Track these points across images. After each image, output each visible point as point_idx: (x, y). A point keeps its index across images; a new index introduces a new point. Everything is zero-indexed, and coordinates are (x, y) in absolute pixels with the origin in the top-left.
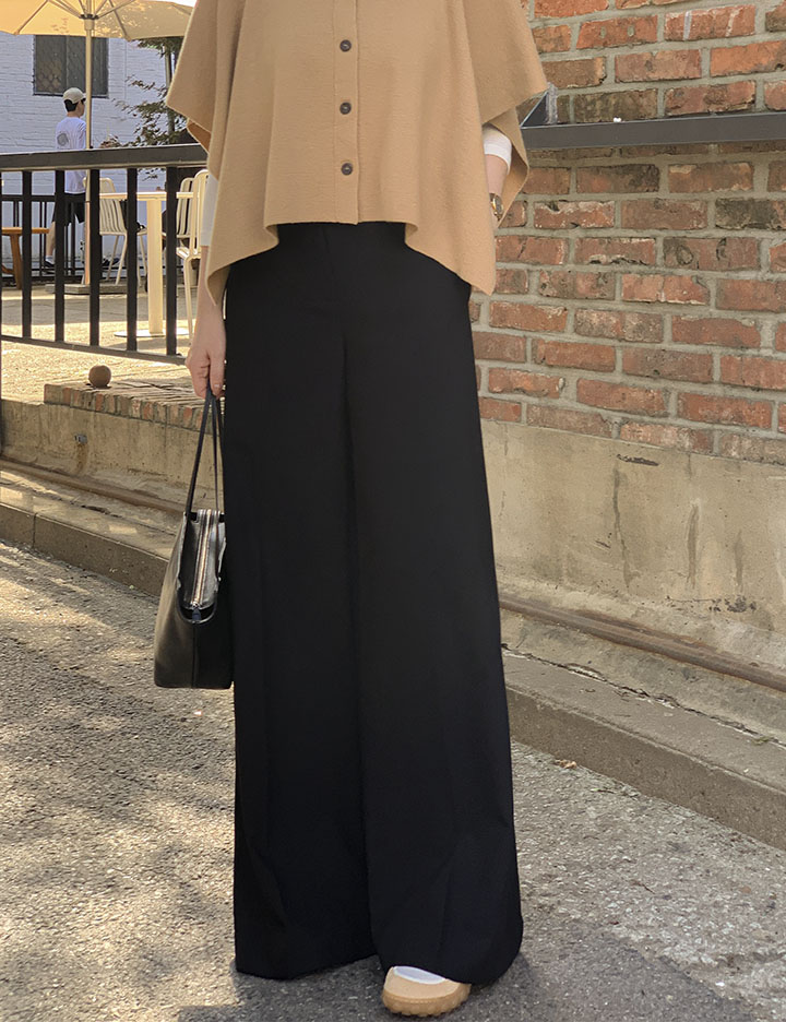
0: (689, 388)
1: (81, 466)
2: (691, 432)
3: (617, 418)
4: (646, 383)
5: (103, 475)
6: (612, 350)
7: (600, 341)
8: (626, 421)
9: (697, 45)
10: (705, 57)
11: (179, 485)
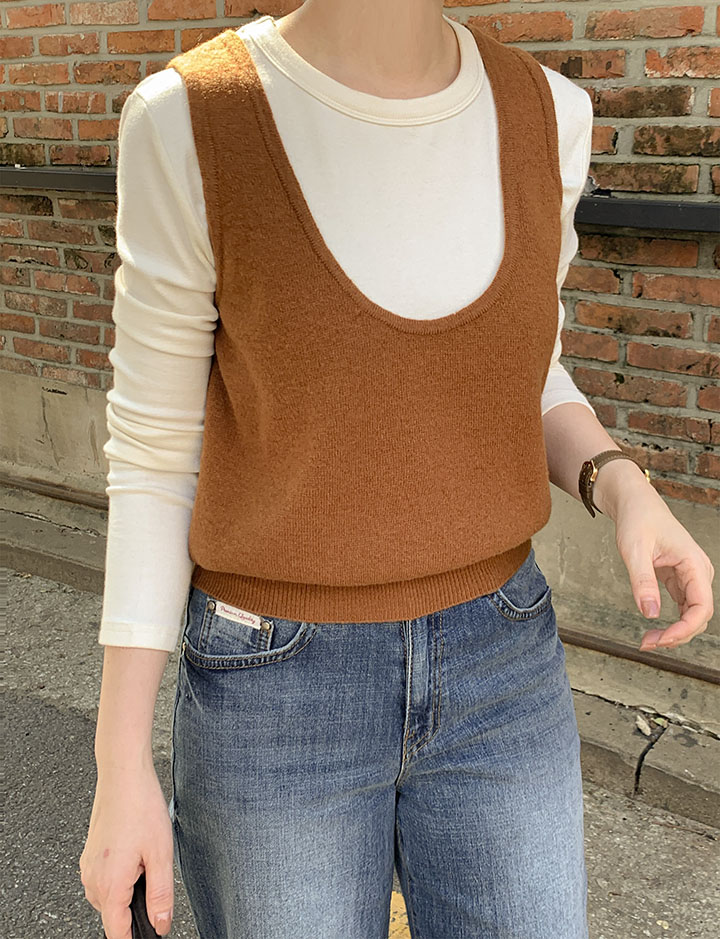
0: (83, 346)
2: (86, 374)
3: (40, 363)
4: (56, 342)
6: (31, 320)
7: (23, 313)
8: (45, 366)
9: (68, 117)
10: (75, 125)
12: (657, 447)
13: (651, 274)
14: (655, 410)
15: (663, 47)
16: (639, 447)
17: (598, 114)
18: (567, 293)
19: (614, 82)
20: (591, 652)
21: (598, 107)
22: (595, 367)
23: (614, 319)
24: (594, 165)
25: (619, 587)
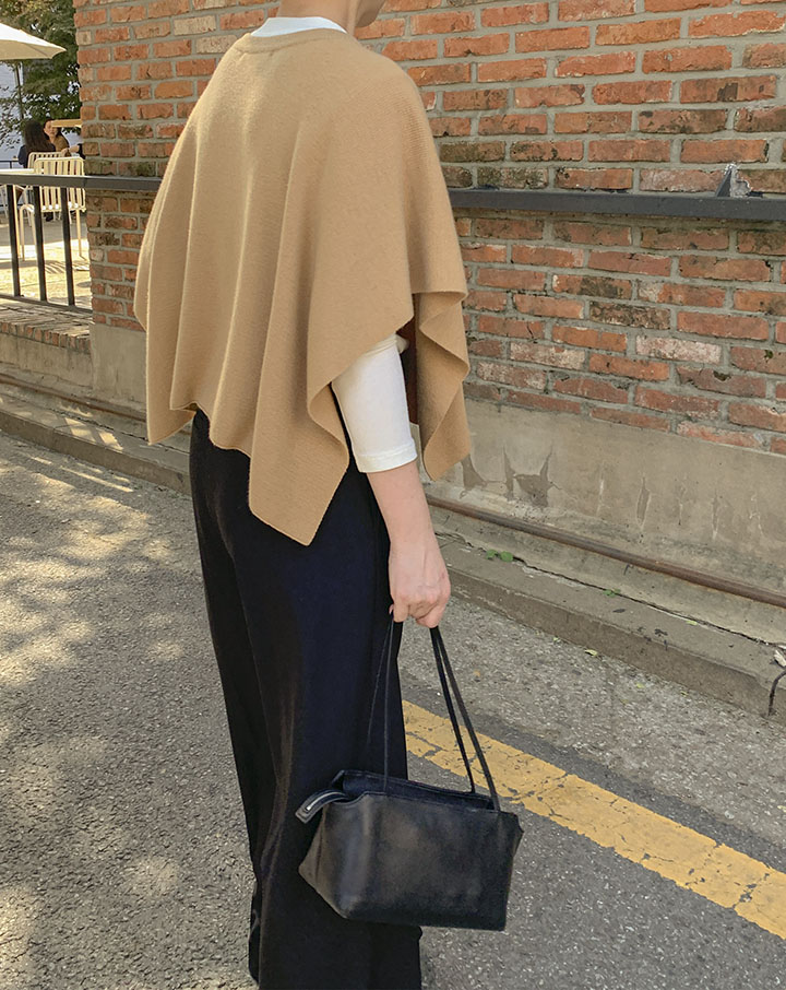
11: (29, 371)
17: (750, 130)
18: (727, 285)
19: (765, 103)
20: (738, 598)
21: (750, 124)
22: (749, 345)
23: (766, 303)
24: (748, 172)
25: (765, 542)
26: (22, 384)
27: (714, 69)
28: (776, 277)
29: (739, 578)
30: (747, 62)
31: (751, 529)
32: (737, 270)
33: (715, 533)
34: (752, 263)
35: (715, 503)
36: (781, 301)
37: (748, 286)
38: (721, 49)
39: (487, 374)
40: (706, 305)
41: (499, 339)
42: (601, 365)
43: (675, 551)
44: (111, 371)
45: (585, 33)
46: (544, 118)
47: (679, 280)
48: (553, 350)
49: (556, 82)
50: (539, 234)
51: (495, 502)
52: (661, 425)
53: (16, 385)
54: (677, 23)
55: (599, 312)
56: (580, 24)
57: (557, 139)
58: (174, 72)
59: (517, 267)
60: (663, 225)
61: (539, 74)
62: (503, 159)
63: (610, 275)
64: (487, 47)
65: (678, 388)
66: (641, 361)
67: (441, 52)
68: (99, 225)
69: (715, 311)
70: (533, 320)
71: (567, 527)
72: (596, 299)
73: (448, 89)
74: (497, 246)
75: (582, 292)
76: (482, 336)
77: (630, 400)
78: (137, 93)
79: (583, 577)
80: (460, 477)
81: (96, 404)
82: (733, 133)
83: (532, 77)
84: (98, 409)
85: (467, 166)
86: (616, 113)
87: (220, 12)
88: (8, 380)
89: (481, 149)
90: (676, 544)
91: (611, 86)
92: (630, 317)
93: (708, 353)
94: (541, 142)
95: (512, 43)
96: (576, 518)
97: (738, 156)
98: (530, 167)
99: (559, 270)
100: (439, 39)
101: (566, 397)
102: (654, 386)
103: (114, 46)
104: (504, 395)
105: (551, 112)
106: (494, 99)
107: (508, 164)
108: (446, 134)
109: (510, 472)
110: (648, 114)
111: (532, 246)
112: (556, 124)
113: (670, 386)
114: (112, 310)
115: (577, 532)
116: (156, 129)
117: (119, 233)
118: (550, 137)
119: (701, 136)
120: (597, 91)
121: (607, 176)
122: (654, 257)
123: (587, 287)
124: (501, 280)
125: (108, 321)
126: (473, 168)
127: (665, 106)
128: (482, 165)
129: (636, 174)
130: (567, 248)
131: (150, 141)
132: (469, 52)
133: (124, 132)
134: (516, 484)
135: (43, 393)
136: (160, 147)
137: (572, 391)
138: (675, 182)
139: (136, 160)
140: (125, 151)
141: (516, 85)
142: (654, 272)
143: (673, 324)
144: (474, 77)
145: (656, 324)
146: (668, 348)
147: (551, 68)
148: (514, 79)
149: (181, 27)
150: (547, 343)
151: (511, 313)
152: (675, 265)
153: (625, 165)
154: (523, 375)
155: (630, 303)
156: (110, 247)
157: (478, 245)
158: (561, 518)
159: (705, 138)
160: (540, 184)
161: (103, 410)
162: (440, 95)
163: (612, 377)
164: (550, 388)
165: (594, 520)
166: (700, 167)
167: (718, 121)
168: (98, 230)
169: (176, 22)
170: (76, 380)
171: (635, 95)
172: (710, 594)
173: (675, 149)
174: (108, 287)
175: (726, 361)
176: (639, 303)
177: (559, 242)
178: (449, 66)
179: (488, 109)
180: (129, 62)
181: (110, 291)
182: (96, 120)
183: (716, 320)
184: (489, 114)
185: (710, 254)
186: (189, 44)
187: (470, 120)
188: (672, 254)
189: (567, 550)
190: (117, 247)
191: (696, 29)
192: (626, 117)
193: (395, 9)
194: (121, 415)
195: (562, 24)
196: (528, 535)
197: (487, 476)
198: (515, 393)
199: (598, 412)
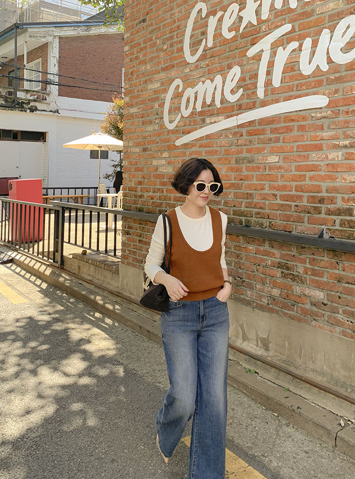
1: (79, 272)
5: (83, 275)
11: (98, 279)
12: (351, 322)
13: (347, 264)
14: (350, 309)
15: (346, 197)
16: (346, 321)
17: (329, 215)
18: (325, 269)
19: (333, 205)
20: (331, 395)
21: (329, 212)
22: (333, 293)
23: (337, 278)
24: (329, 229)
25: (343, 372)
26: (96, 284)
27: (317, 193)
28: (341, 269)
29: (332, 387)
30: (327, 191)
31: (337, 366)
32: (328, 265)
33: (325, 367)
34: (332, 262)
35: (325, 355)
36: (342, 278)
37: (331, 271)
38: (319, 186)
39: (249, 295)
40: (318, 277)
41: (252, 282)
42: (285, 296)
43: (311, 373)
44: (125, 282)
45: (277, 177)
46: (265, 204)
47: (309, 266)
48: (270, 288)
49: (269, 192)
50: (264, 244)
51: (252, 348)
52: (306, 322)
53: (93, 285)
54: (305, 176)
55: (284, 276)
56: (275, 173)
57: (269, 211)
58: (152, 177)
59: (257, 256)
60: (303, 245)
61: (263, 189)
62: (252, 217)
63: (287, 262)
64: (247, 178)
65: (311, 307)
66: (298, 296)
67: (233, 179)
68: (125, 228)
69: (321, 279)
70: (263, 276)
71: (275, 360)
72: (283, 270)
73: (235, 191)
74: (251, 247)
75: (278, 267)
76: (247, 280)
77: (295, 311)
78: (140, 183)
79: (277, 382)
80: (241, 336)
81: (119, 295)
82: (324, 215)
83: (261, 190)
84: (119, 296)
85: (241, 218)
86: (287, 204)
87: (167, 159)
88: (91, 282)
89: (245, 213)
90: (312, 371)
91: (285, 195)
92: (294, 278)
93: (320, 295)
94: (264, 212)
95: (255, 178)
96: (278, 357)
97: (326, 224)
98: (261, 220)
99: (270, 258)
100: (233, 174)
101: (275, 307)
102: (302, 305)
103: (134, 167)
104: (255, 304)
105: (267, 202)
106: (249, 196)
107: (254, 219)
108: (234, 206)
109: (257, 335)
110: (297, 206)
111: (262, 248)
112: (269, 206)
113: (308, 306)
114: (127, 259)
115: (278, 363)
116: (146, 196)
117: (131, 231)
118: (267, 211)
119: (314, 215)
120: (281, 196)
121: (285, 226)
122: (302, 257)
123: (280, 266)
124: (252, 260)
125: (126, 263)
126: (243, 219)
127: (302, 204)
128: (246, 218)
129: (294, 226)
130: (273, 251)
131: (143, 200)
132: (242, 179)
133: (136, 196)
134: (259, 341)
135: (102, 289)
136: (146, 202)
137: (276, 305)
138: (306, 230)
139: (139, 206)
140: (135, 203)
141: (256, 192)
142: (301, 263)
143: (308, 283)
144: (243, 188)
145: (303, 282)
146: (307, 292)
147: (267, 187)
148: (255, 189)
149: (155, 163)
150: (268, 285)
151: (256, 273)
152: (308, 261)
153: (291, 223)
154: (261, 296)
155: (294, 273)
156: (128, 236)
157: (244, 246)
158: (273, 356)
159: (316, 215)
160: (264, 227)
161: (121, 297)
162: (233, 193)
163: (289, 301)
164: (269, 303)
165: (284, 358)
166: (314, 226)
167: (319, 211)
168: (125, 229)
169: (154, 161)
170: (114, 284)
171: (293, 199)
172: (321, 393)
173: (306, 219)
174: (127, 250)
175: (326, 299)
176: (297, 274)
177: (271, 248)
178: (235, 183)
179: (247, 199)
180: (138, 172)
181: (127, 252)
182: (127, 191)
183: (322, 282)
184: (248, 201)
185: (318, 257)
186: (157, 168)
187: (242, 202)
188: (307, 256)
189: (273, 370)
190: (130, 236)
191: (311, 178)
192: (290, 206)
193: (220, 163)
194: (126, 299)
195: (270, 173)
196: (261, 363)
197: (250, 337)
198: (259, 304)
199: (285, 314)
